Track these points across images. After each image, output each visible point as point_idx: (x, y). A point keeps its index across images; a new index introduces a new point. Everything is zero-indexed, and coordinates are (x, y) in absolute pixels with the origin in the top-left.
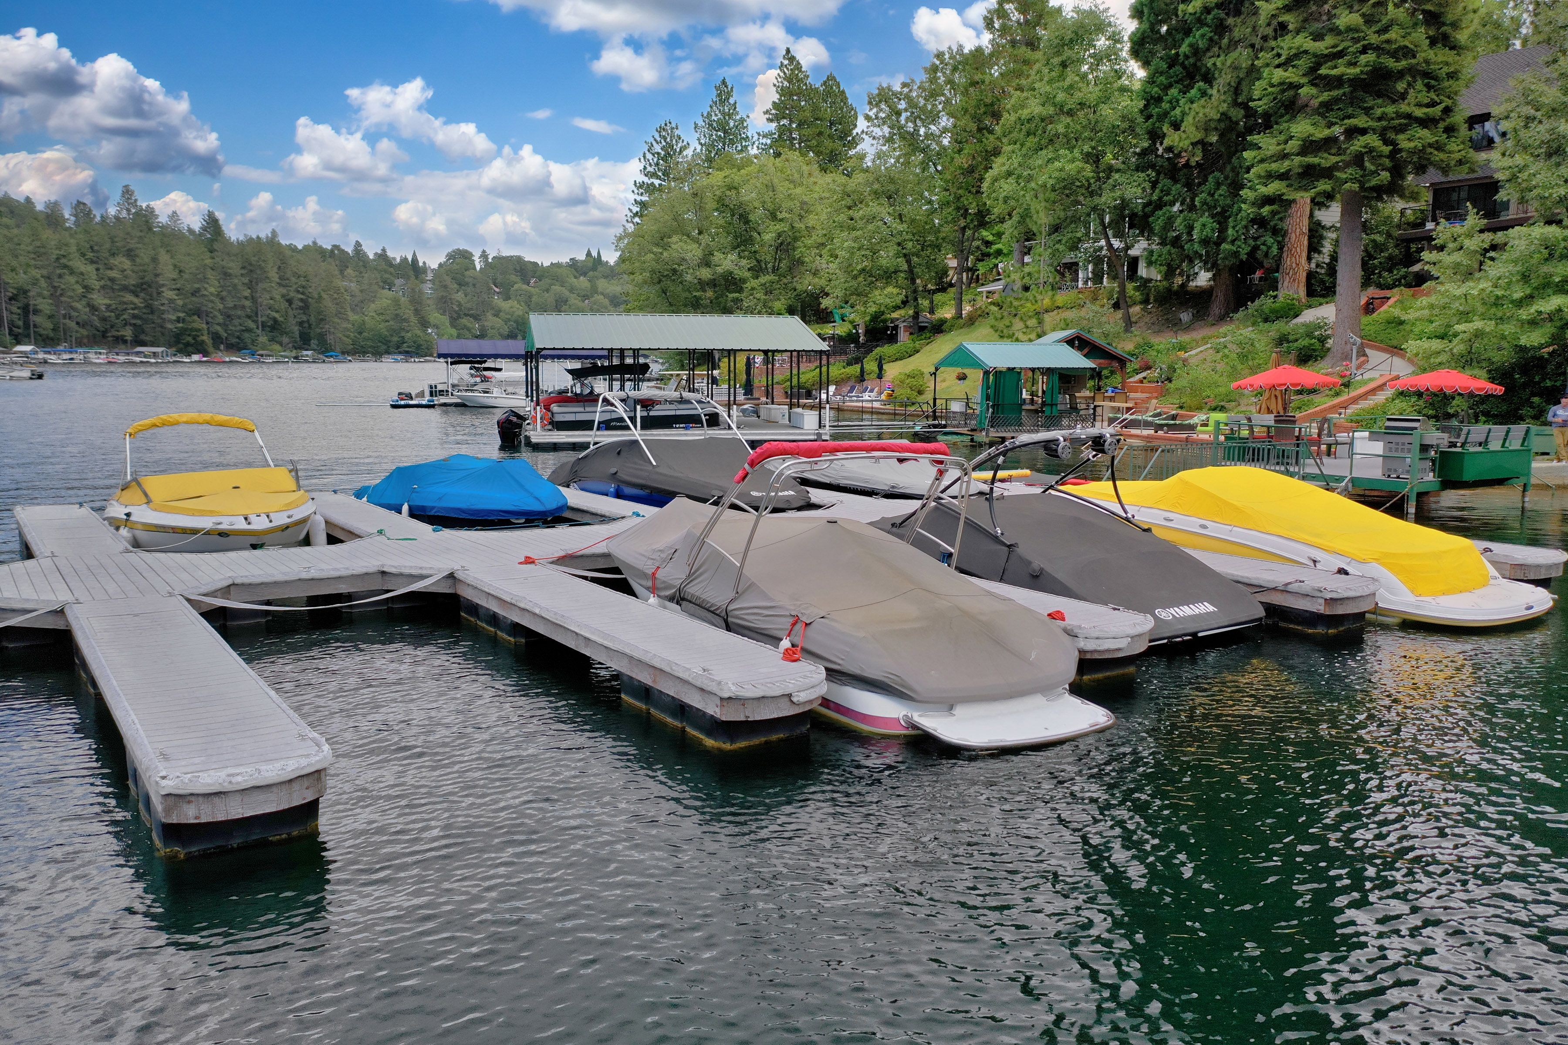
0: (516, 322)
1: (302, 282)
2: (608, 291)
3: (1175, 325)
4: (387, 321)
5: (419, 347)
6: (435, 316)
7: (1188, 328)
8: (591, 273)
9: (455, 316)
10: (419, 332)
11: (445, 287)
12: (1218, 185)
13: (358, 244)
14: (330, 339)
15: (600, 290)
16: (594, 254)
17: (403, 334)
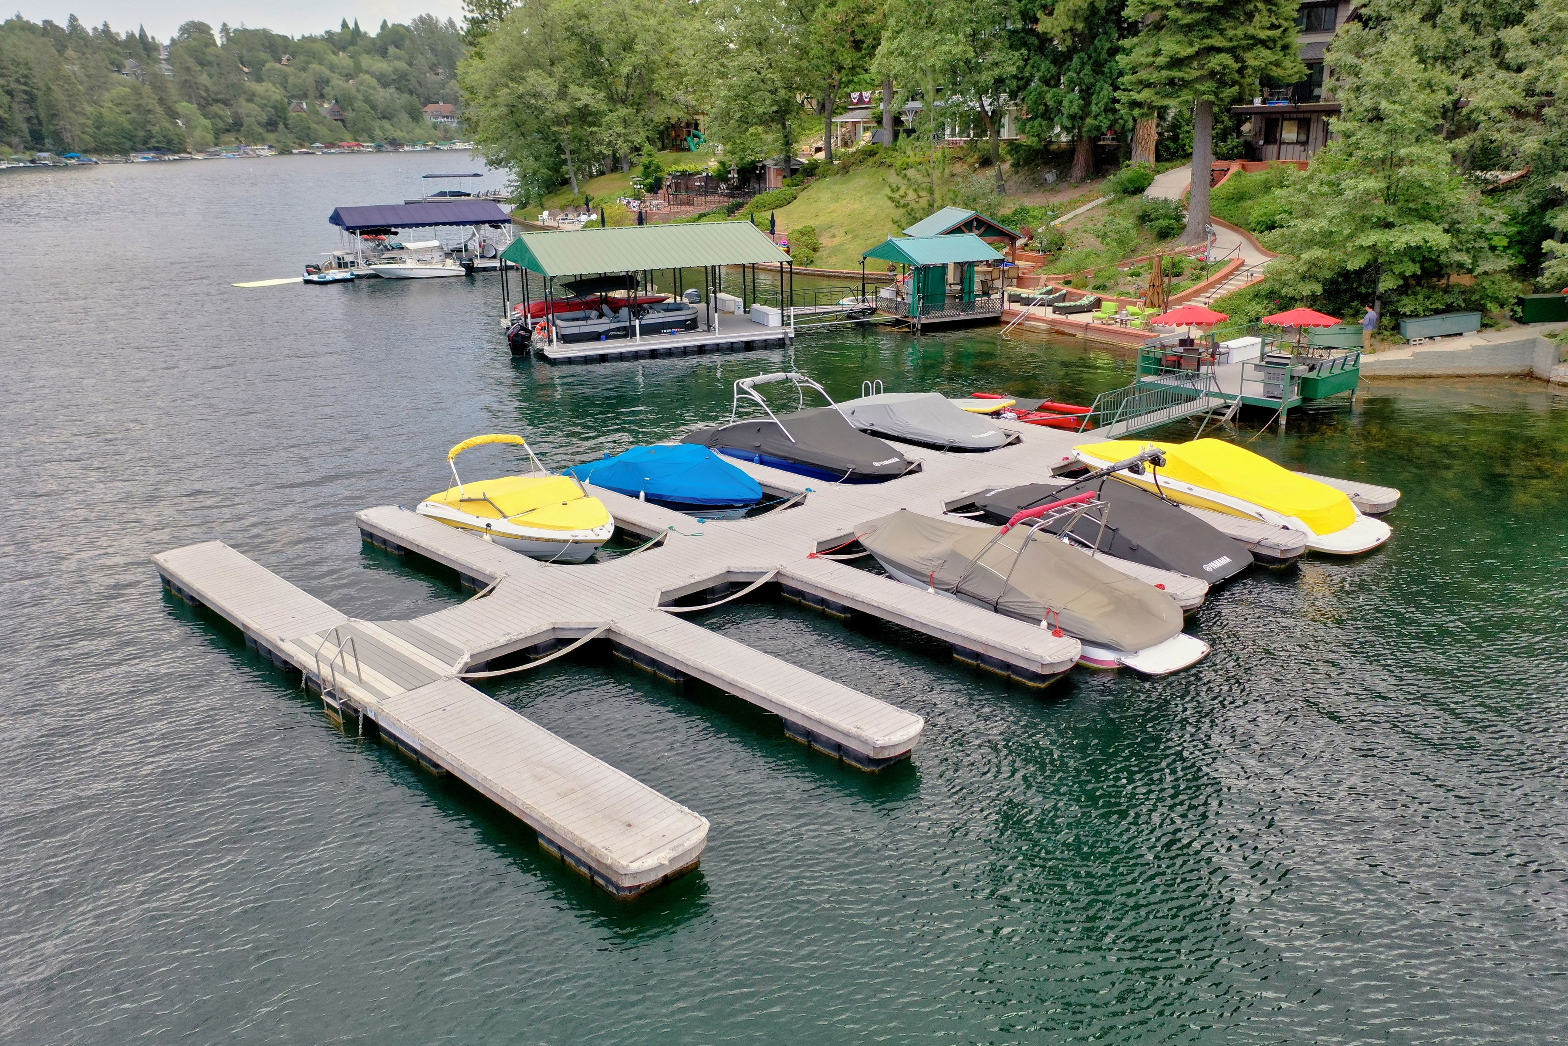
0: (275, 107)
1: (23, 71)
2: (373, 69)
3: (1040, 184)
4: (128, 113)
5: (169, 142)
6: (185, 107)
7: (1053, 191)
8: (351, 48)
9: (203, 102)
10: (168, 125)
11: (188, 69)
12: (1083, 64)
13: (73, 19)
14: (67, 137)
15: (364, 67)
16: (351, 25)
17: (149, 127)
